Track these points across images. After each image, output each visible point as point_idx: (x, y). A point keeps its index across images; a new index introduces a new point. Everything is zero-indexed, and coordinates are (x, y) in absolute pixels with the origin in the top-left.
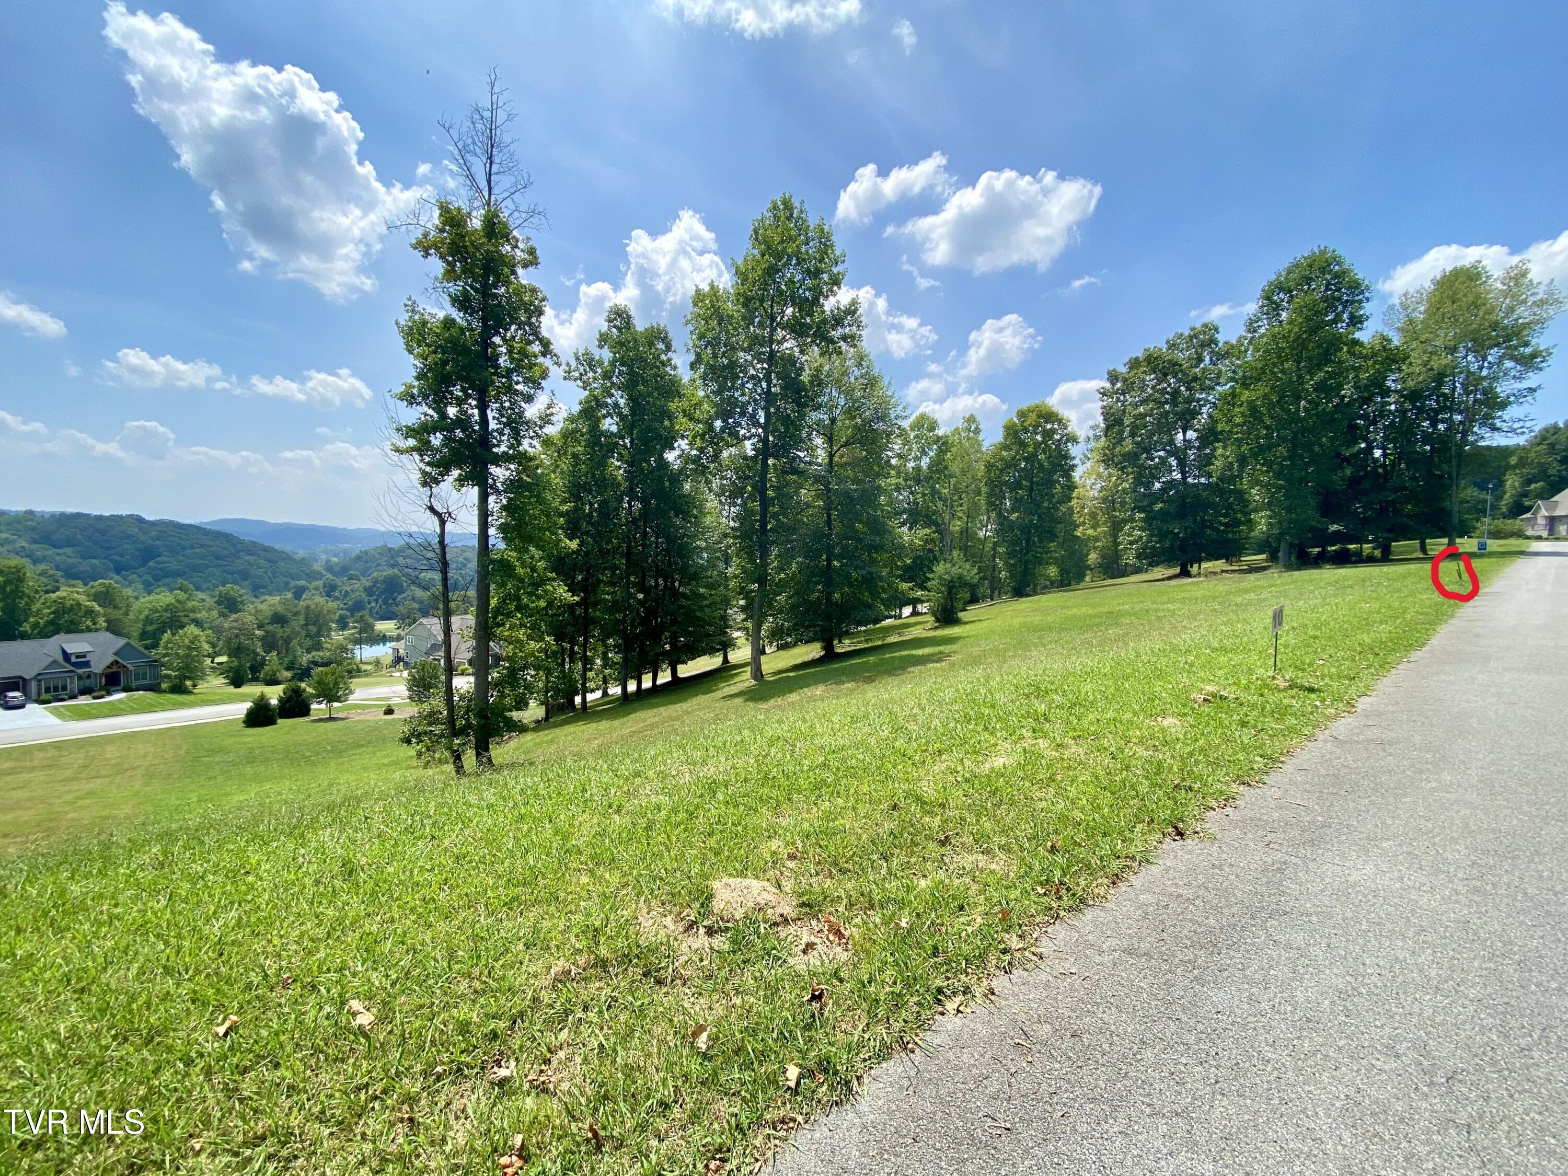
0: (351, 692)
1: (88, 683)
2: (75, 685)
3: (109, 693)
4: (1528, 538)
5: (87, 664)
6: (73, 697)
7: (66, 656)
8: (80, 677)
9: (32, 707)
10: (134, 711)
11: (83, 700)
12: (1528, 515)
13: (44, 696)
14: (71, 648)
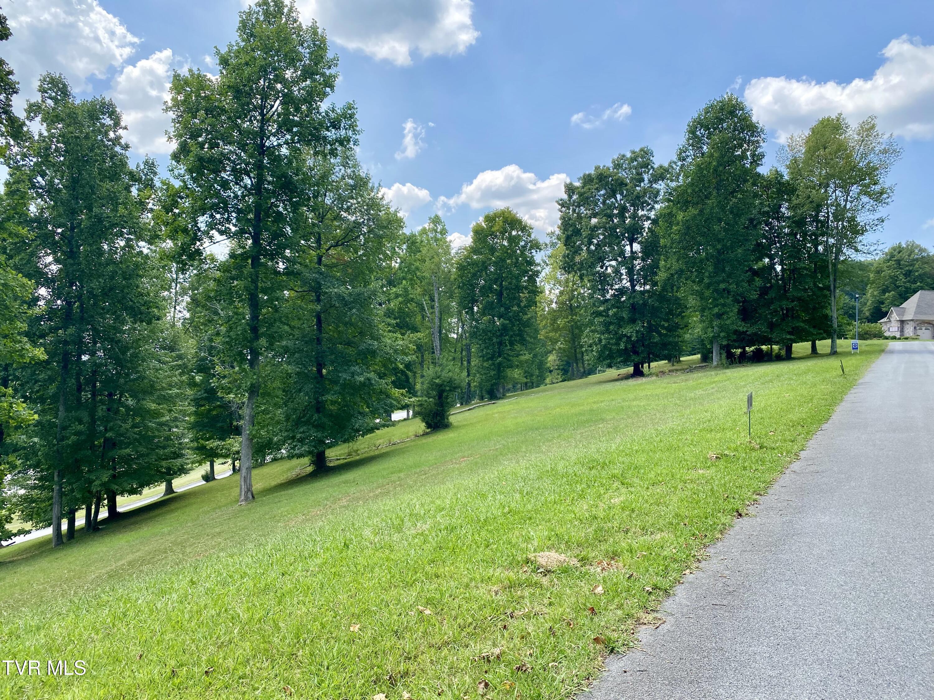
4: (887, 338)
12: (885, 320)
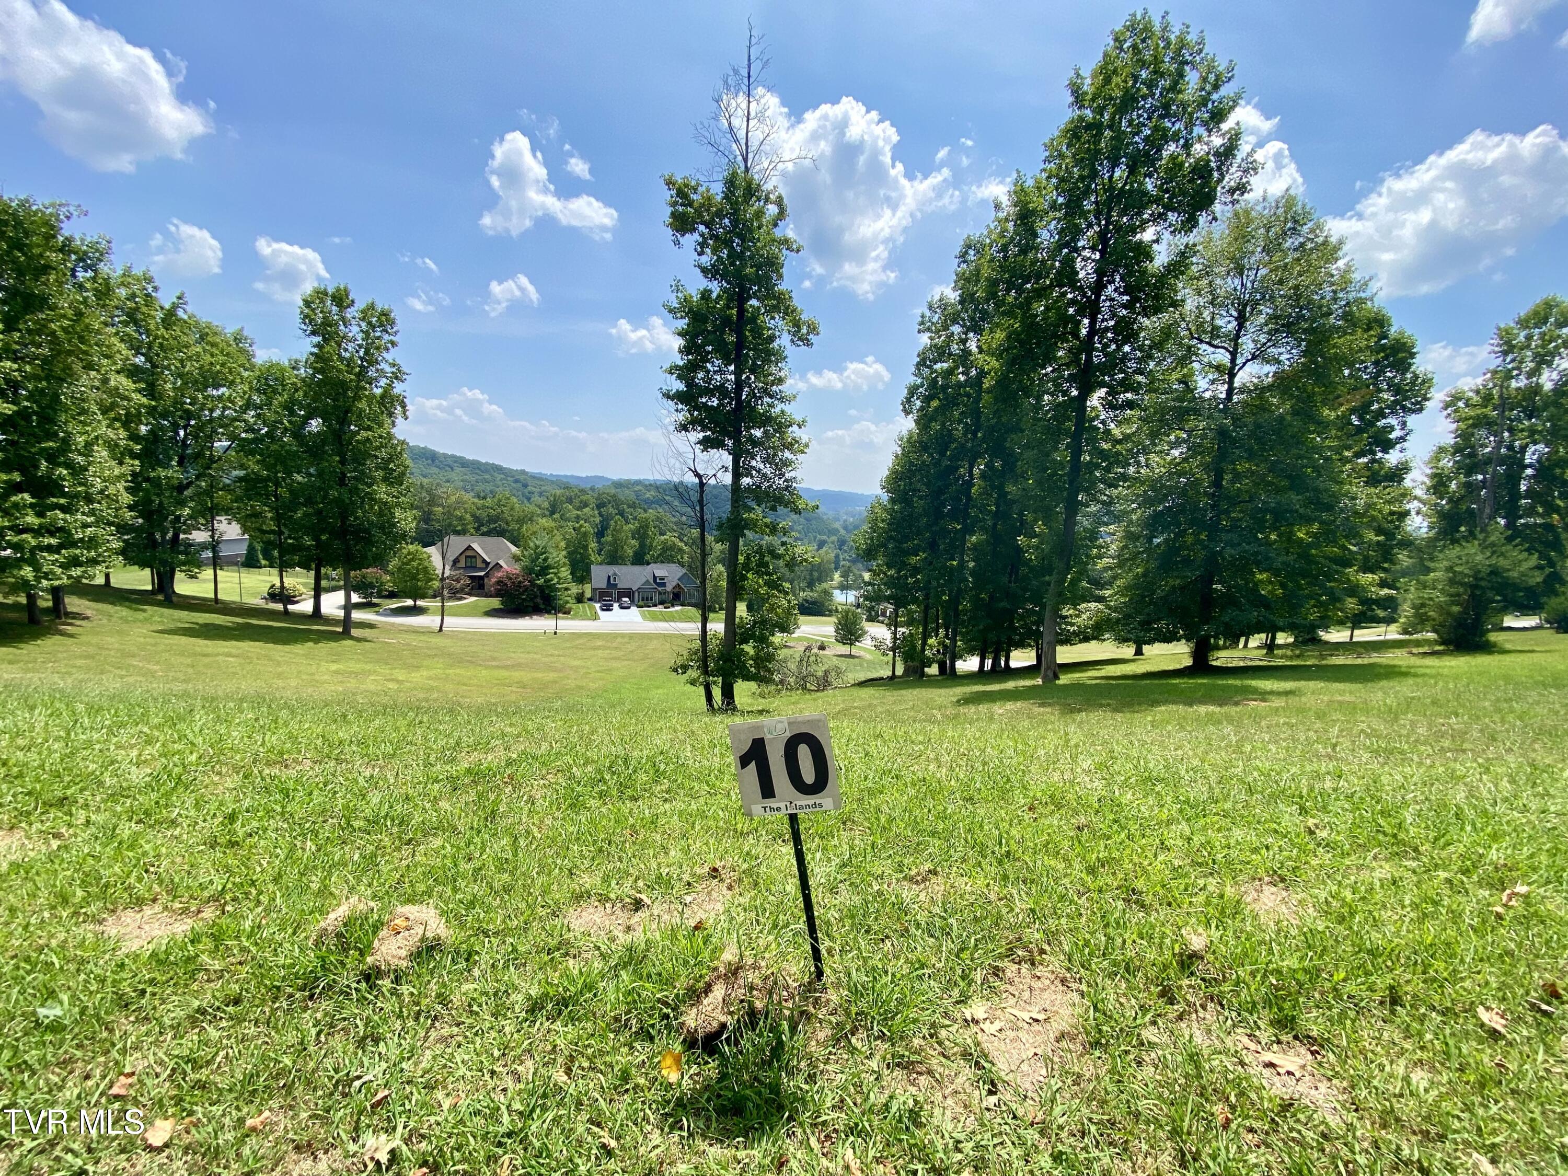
0: (798, 627)
1: (664, 597)
2: (656, 598)
3: (673, 606)
5: (664, 585)
6: (655, 605)
7: (655, 578)
8: (660, 593)
9: (634, 609)
10: (681, 620)
11: (660, 608)
13: (641, 603)
14: (658, 573)
